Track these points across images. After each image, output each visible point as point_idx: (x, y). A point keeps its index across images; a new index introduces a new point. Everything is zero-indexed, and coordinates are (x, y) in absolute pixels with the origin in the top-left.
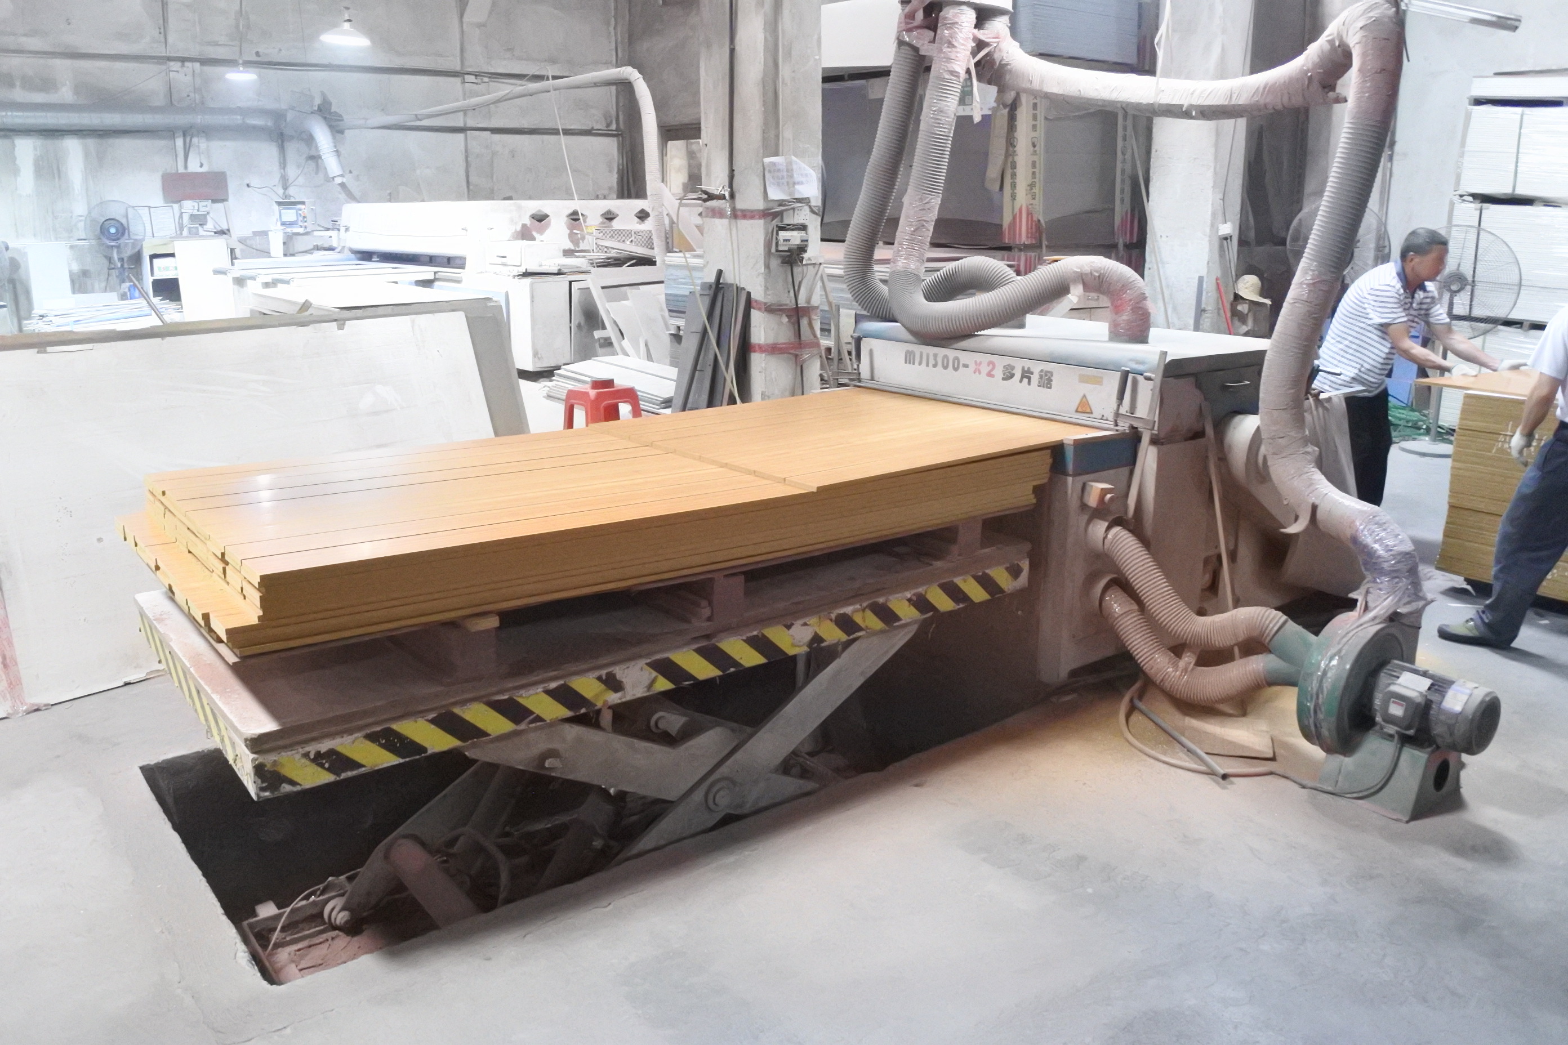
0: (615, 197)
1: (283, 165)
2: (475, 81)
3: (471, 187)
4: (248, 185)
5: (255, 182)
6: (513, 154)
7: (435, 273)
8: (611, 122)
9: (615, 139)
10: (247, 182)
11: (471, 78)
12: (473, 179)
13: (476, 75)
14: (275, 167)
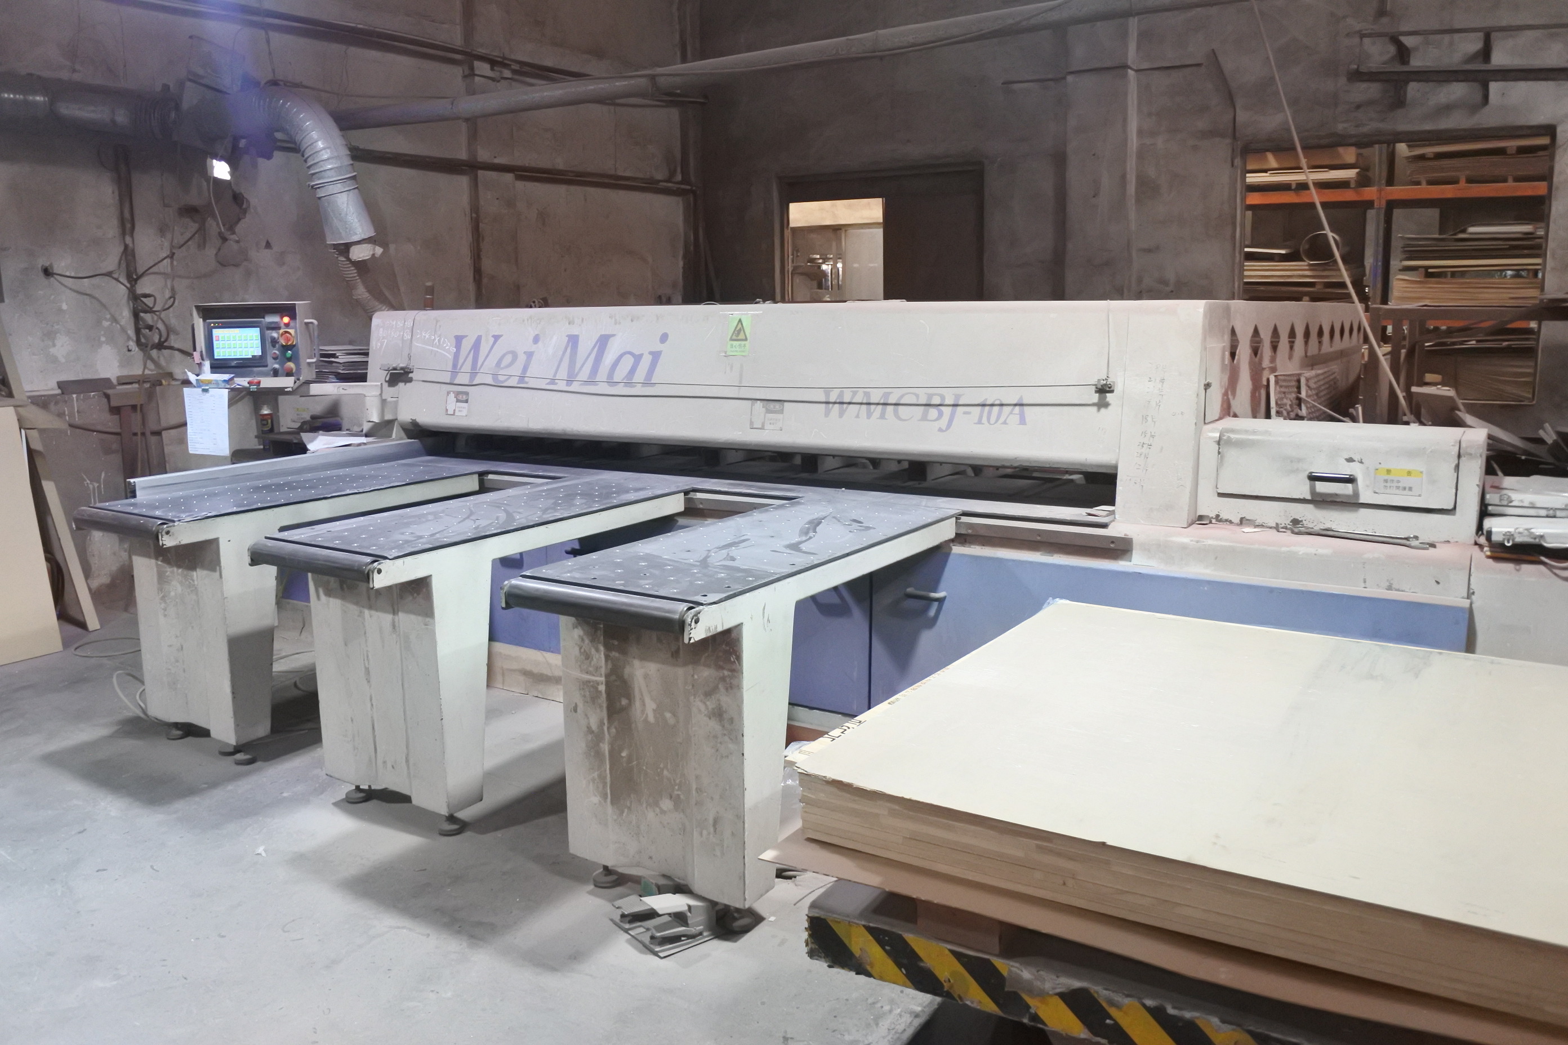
0: (680, 300)
1: (127, 226)
2: (490, 74)
3: (485, 281)
4: (47, 272)
5: (62, 264)
6: (543, 217)
7: (482, 475)
8: (675, 171)
9: (679, 199)
10: (42, 262)
11: (483, 68)
12: (487, 264)
13: (493, 63)
14: (111, 230)
